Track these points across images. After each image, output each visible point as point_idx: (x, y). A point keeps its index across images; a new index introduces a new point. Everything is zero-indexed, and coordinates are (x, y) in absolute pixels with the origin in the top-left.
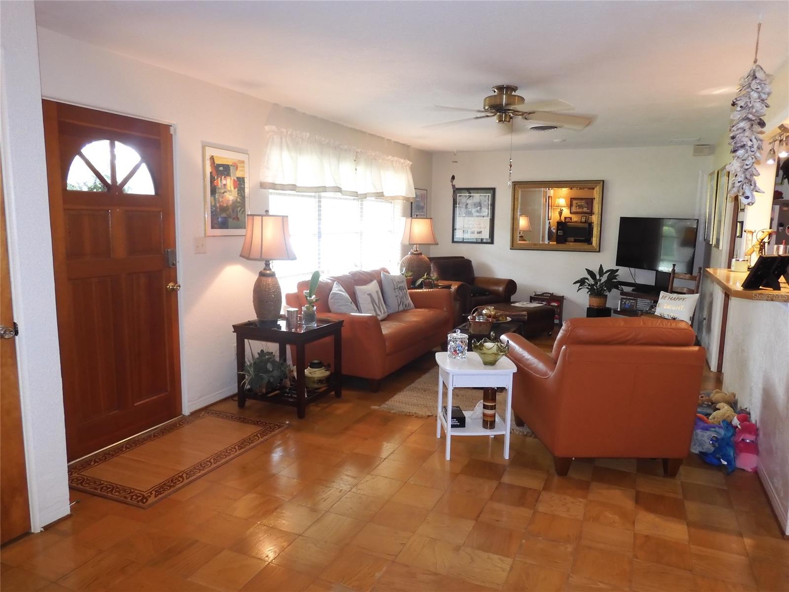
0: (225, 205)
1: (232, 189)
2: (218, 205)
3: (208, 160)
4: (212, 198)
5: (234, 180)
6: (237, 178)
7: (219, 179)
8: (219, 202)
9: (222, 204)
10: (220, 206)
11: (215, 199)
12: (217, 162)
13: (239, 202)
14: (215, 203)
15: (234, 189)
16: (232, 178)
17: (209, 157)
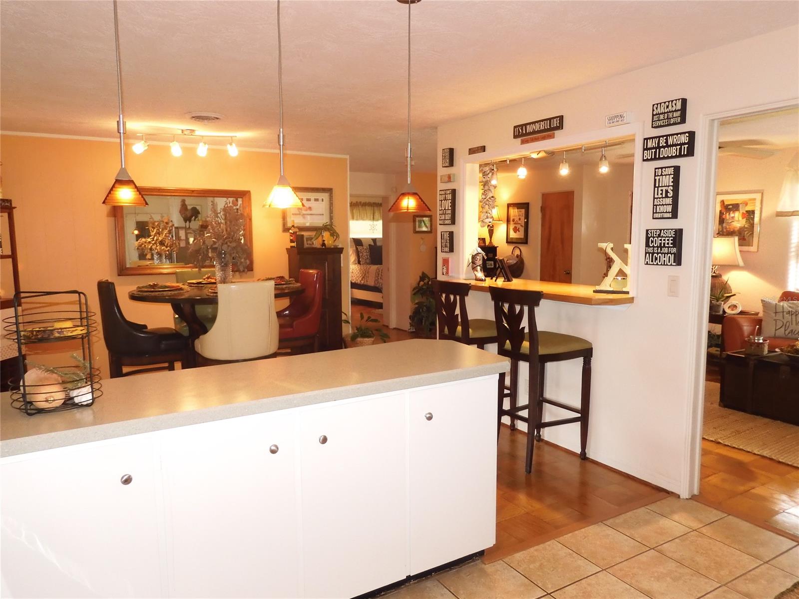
0: (732, 230)
1: (740, 219)
2: (725, 230)
3: (718, 203)
4: (720, 226)
5: (743, 213)
6: (746, 211)
7: (728, 214)
8: (726, 228)
9: (728, 229)
10: (727, 231)
11: (722, 226)
12: (726, 203)
13: (746, 228)
14: (723, 229)
15: (743, 218)
16: (741, 212)
17: (720, 201)
